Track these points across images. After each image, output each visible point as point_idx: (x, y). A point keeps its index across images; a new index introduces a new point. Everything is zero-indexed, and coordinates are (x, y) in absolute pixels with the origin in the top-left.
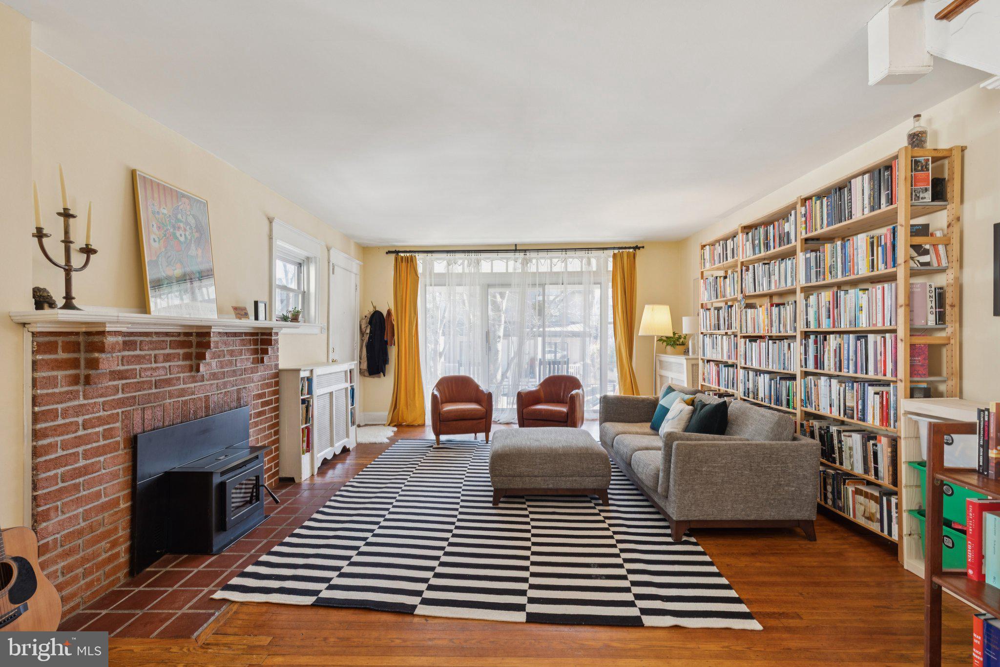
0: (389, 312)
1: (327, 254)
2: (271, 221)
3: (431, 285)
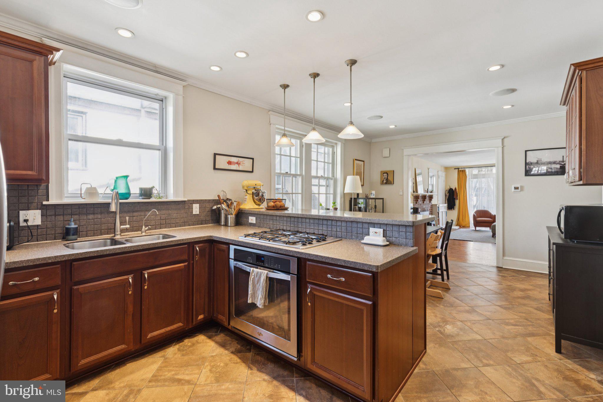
0: (455, 189)
1: (428, 171)
2: (428, 169)
3: (472, 179)
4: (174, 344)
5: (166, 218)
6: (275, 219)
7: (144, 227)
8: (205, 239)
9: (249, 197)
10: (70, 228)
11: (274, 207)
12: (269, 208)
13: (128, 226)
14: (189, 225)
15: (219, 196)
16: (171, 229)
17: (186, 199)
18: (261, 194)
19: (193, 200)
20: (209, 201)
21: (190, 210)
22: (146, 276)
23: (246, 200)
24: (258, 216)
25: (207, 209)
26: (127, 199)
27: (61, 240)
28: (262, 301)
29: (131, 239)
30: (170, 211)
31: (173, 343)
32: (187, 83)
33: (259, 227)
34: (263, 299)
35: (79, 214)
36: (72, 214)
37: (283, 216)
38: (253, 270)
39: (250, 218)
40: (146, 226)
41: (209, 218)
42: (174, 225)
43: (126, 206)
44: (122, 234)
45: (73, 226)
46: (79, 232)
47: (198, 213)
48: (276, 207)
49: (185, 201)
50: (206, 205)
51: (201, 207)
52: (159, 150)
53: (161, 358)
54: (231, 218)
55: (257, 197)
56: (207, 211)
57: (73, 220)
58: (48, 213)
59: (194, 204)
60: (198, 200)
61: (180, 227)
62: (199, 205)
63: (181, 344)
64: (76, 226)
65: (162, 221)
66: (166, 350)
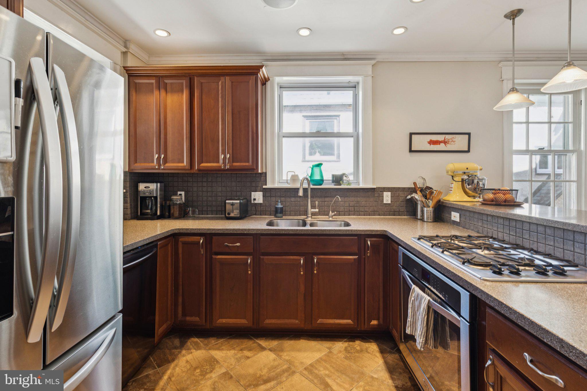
4: (346, 340)
5: (354, 205)
6: (486, 219)
7: (331, 212)
8: (378, 233)
9: (456, 186)
10: (278, 208)
11: (492, 201)
12: (485, 203)
13: (317, 210)
14: (379, 215)
15: (415, 184)
16: (359, 217)
17: (375, 187)
18: (476, 181)
19: (384, 188)
20: (403, 189)
21: (381, 198)
22: (315, 261)
23: (451, 189)
24: (463, 212)
25: (401, 199)
26: (321, 185)
27: (274, 216)
28: (422, 340)
29: (317, 223)
30: (359, 199)
31: (345, 338)
32: (376, 61)
33: (464, 228)
34: (422, 337)
35: (285, 197)
36: (280, 197)
37: (498, 217)
38: (414, 288)
39: (453, 214)
40: (333, 212)
41: (403, 209)
42: (362, 213)
43: (319, 192)
44: (312, 217)
45: (280, 206)
46: (285, 211)
47: (389, 202)
48: (496, 201)
49: (374, 189)
50: (399, 193)
51: (393, 195)
52: (352, 136)
53: (327, 349)
54: (428, 212)
55: (470, 186)
56: (401, 201)
57: (280, 201)
58: (267, 195)
59: (384, 192)
60: (389, 188)
61: (369, 216)
62: (391, 194)
63: (351, 343)
64: (282, 206)
65: (350, 208)
66: (335, 342)
